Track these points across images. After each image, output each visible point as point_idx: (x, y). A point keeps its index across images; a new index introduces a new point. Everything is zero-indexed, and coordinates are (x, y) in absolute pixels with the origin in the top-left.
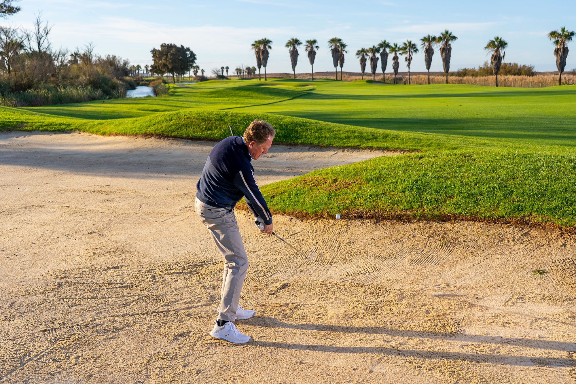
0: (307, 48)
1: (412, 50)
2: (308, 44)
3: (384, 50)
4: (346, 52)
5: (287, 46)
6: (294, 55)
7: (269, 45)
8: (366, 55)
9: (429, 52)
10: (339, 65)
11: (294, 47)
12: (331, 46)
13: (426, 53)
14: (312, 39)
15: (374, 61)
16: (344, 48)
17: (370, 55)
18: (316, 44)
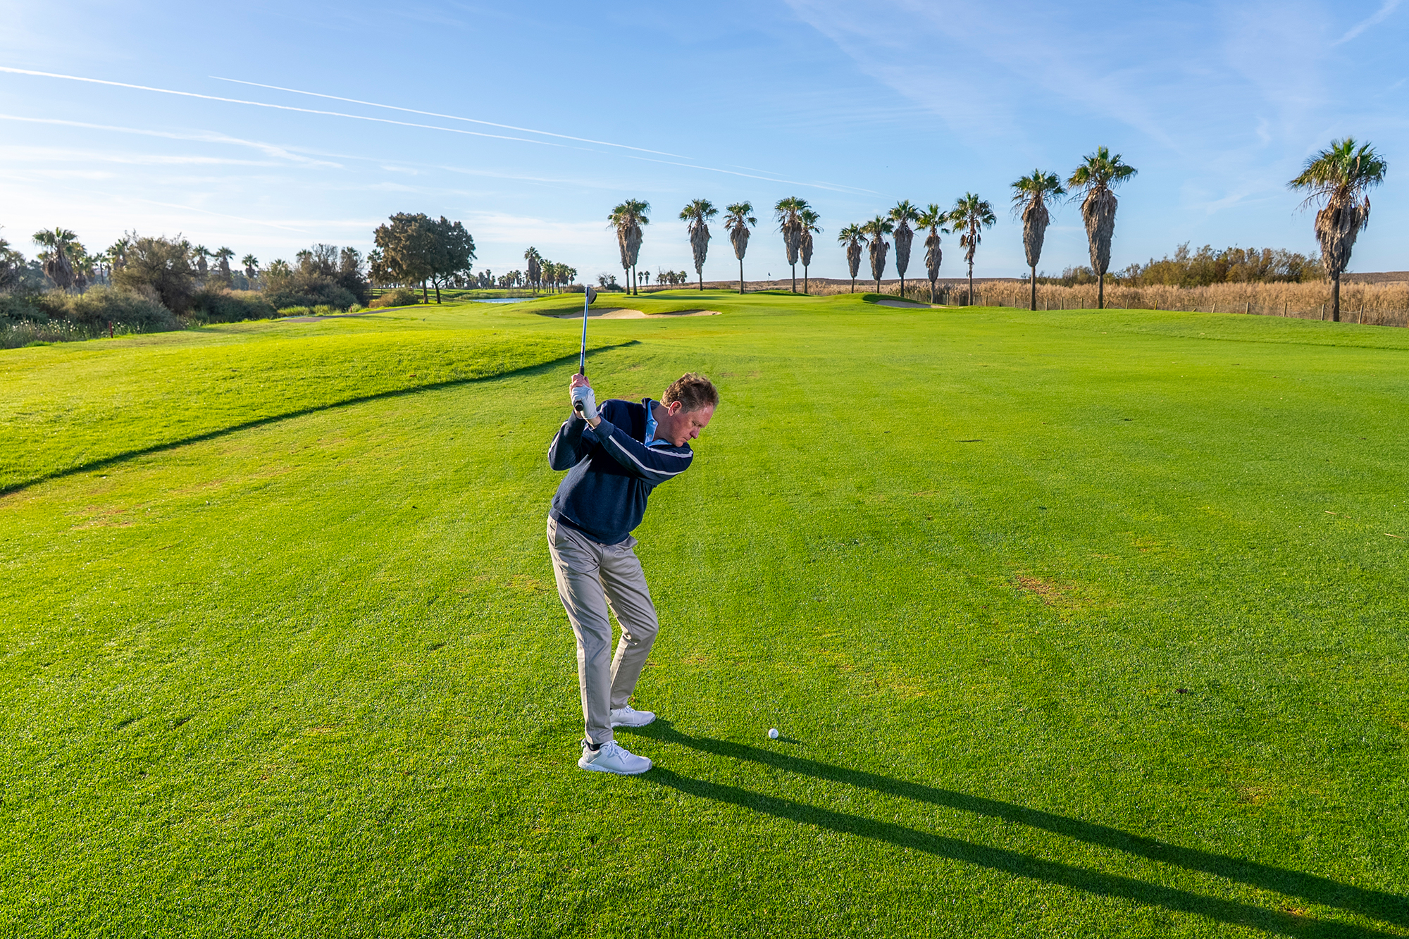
0: (729, 222)
1: (980, 219)
2: (730, 213)
3: (904, 225)
4: (817, 230)
5: (683, 216)
6: (700, 239)
7: (642, 214)
8: (862, 238)
9: (1037, 220)
10: (800, 260)
11: (700, 220)
12: (783, 217)
13: (1028, 220)
14: (741, 204)
15: (879, 250)
16: (812, 222)
17: (870, 237)
18: (750, 214)
